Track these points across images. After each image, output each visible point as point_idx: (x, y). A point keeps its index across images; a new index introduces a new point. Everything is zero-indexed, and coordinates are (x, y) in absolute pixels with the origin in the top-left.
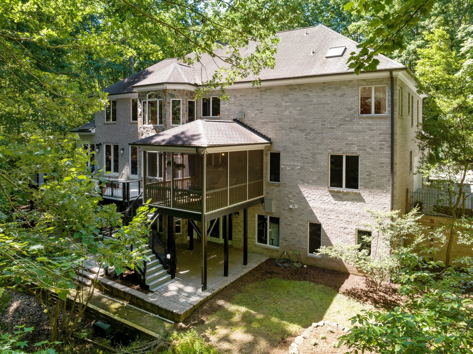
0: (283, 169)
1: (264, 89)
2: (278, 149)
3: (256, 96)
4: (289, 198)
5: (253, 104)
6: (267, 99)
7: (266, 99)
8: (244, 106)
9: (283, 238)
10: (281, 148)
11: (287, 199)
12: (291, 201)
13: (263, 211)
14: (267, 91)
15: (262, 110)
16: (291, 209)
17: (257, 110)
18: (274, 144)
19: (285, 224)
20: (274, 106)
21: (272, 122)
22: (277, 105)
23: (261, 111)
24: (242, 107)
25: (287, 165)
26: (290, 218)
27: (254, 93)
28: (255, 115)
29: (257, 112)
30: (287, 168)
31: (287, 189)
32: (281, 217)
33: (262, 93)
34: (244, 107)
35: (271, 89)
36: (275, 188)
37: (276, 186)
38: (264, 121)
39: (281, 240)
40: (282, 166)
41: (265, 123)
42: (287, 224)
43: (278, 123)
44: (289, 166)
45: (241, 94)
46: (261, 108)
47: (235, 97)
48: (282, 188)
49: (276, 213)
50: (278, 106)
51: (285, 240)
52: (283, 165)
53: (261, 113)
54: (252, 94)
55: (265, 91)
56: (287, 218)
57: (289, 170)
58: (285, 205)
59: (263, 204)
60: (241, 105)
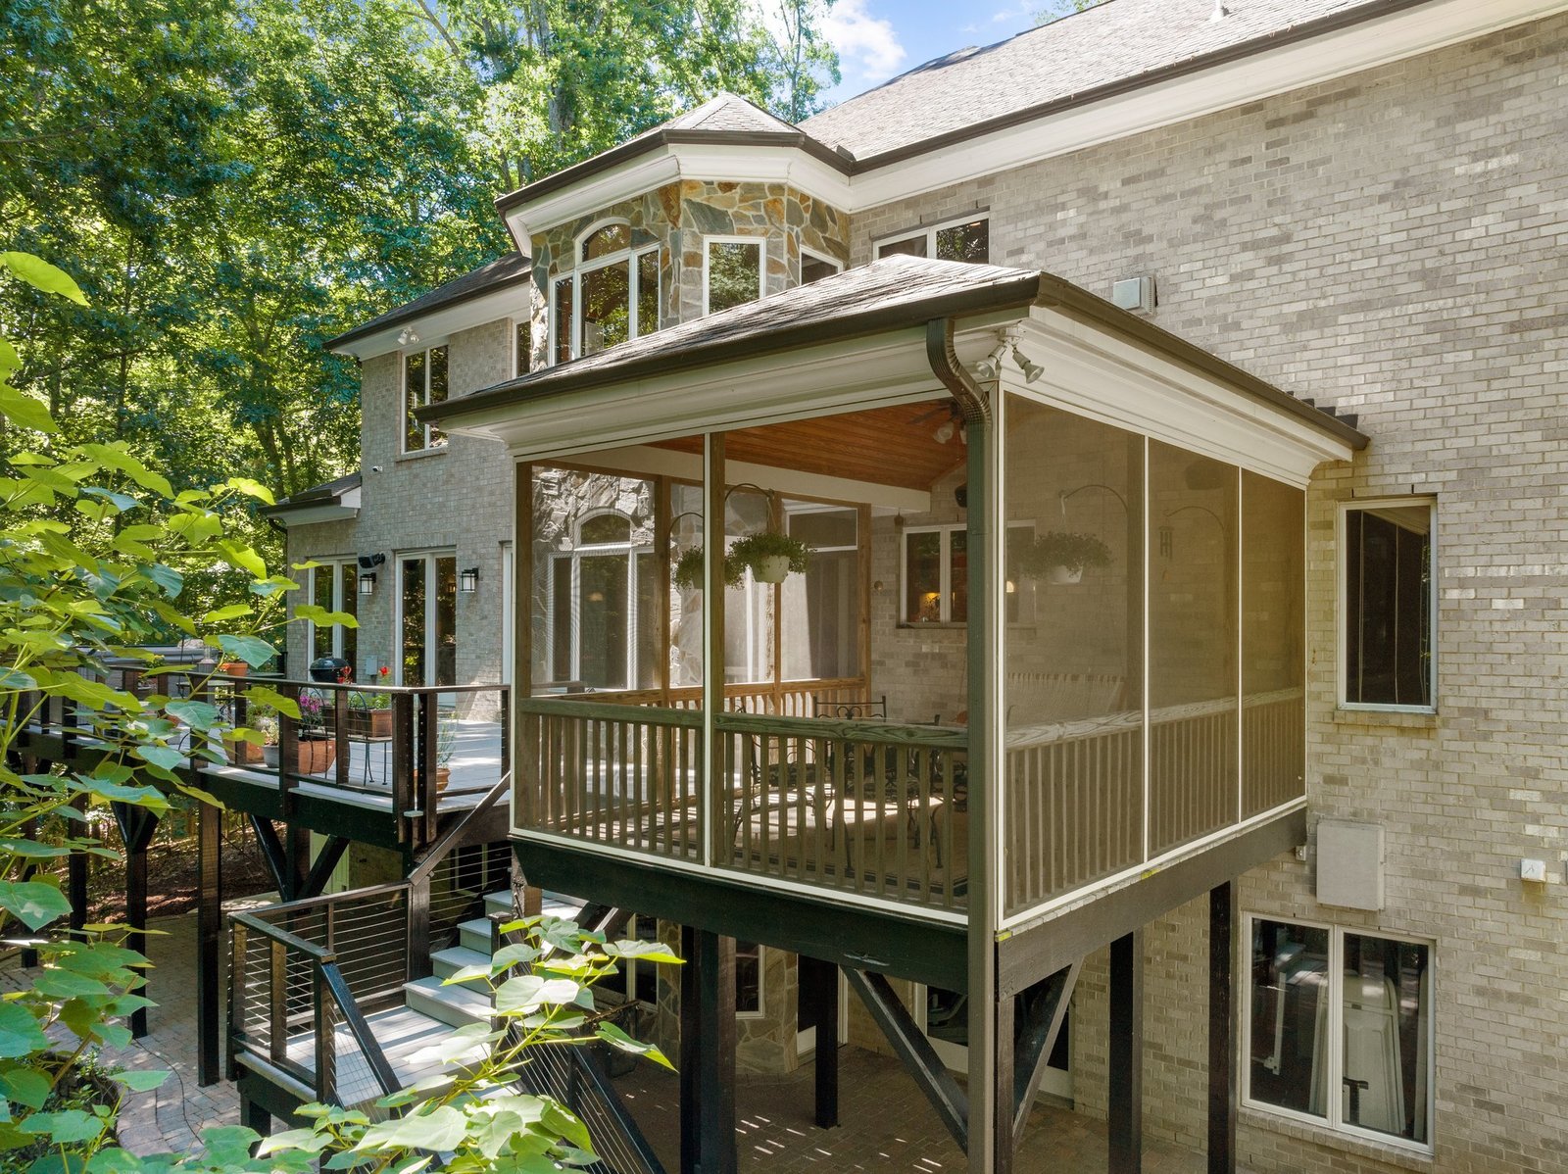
0: (1457, 612)
1: (1296, 107)
2: (1415, 478)
3: (1234, 163)
4: (1518, 811)
5: (1219, 215)
6: (1326, 161)
7: (1312, 165)
8: (1150, 239)
9: (1465, 1088)
10: (1443, 467)
11: (1500, 815)
12: (1531, 830)
13: (1300, 897)
14: (1324, 110)
15: (1286, 238)
16: (1532, 887)
17: (1245, 247)
18: (1383, 450)
19: (1480, 992)
20: (1382, 199)
21: (1365, 306)
22: (1403, 189)
23: (1275, 251)
24: (1132, 252)
25: (1495, 582)
26: (1524, 955)
27: (1222, 147)
28: (1234, 278)
29: (1247, 260)
30: (1498, 604)
31: (1497, 745)
32: (1444, 942)
33: (1283, 131)
34: (1149, 248)
35: (1352, 93)
36: (1392, 741)
37: (1402, 730)
38: (1302, 306)
39: (1445, 1095)
40: (1454, 594)
41: (1311, 319)
42: (1496, 995)
43: (1411, 309)
44: (1508, 586)
45: (1131, 170)
46: (1274, 232)
47: (1091, 194)
48: (1453, 746)
49: (1399, 913)
50: (1410, 191)
51: (1481, 1104)
52: (1463, 583)
53: (1277, 260)
54: (1209, 152)
55: (1308, 115)
56: (1500, 951)
57: (1514, 615)
58: (1479, 858)
59: (1303, 853)
60: (1127, 236)
